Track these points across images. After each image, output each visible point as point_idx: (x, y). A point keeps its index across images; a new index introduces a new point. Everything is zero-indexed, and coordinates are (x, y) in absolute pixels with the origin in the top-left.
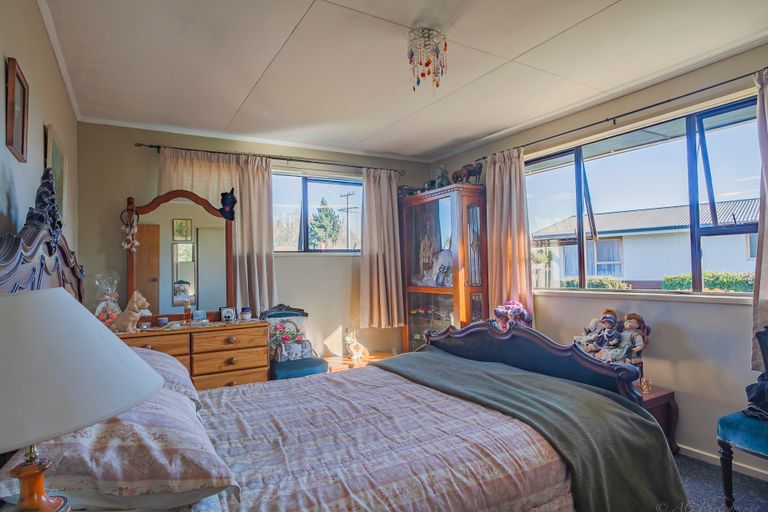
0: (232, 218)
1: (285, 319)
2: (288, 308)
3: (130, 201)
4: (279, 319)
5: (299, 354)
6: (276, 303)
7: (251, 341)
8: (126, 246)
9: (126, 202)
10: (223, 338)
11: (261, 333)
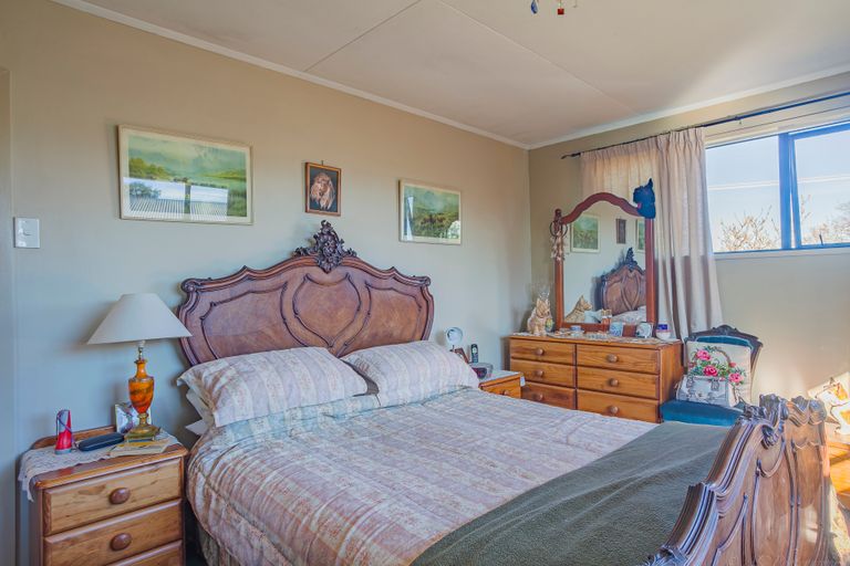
0: (654, 216)
1: (712, 345)
2: (735, 332)
3: (558, 212)
4: (705, 345)
5: (705, 396)
6: (717, 323)
7: (635, 364)
8: (553, 255)
9: (554, 214)
10: (605, 355)
11: (649, 357)
